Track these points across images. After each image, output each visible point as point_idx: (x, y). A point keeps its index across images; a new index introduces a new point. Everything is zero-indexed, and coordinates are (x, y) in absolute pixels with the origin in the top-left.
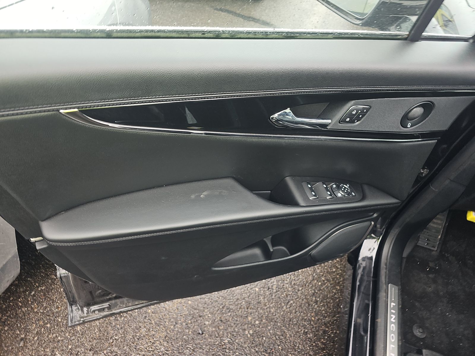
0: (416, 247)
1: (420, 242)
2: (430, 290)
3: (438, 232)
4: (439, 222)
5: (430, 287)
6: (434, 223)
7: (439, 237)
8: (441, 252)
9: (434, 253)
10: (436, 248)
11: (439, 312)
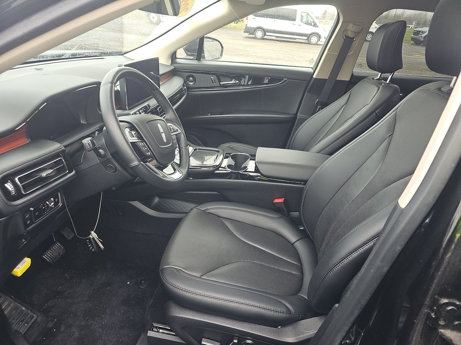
0: (24, 336)
1: (21, 331)
2: (77, 334)
3: (17, 308)
4: (6, 304)
5: (74, 332)
6: (5, 309)
7: (24, 308)
8: (40, 312)
9: (39, 319)
10: (34, 315)
11: (100, 330)
